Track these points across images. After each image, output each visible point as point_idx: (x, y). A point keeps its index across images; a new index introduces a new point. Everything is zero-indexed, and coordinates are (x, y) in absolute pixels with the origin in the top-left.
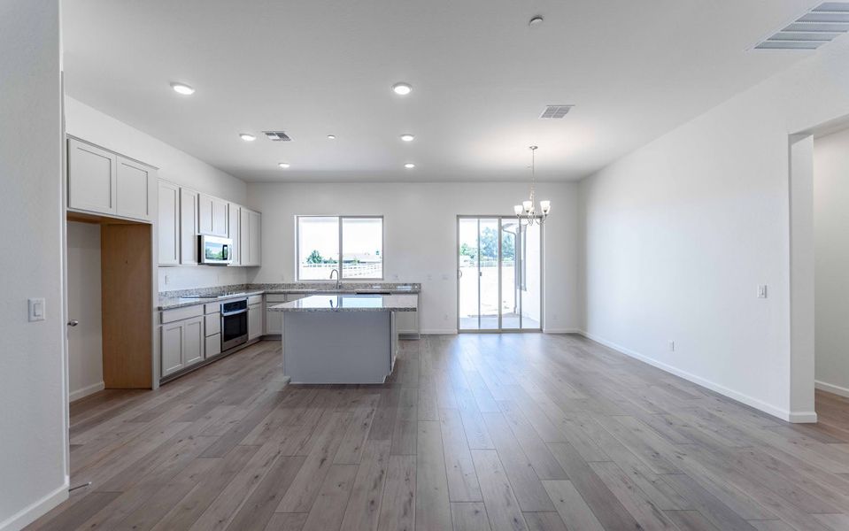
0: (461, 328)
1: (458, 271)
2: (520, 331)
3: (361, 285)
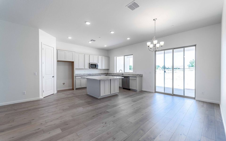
0: (156, 91)
1: (155, 70)
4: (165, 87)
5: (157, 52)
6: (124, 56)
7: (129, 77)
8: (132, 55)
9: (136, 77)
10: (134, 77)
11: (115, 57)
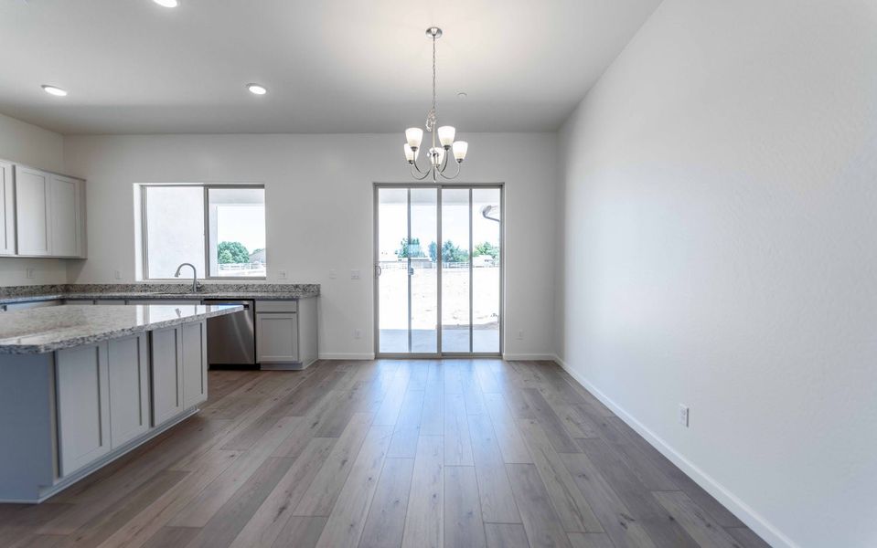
0: (381, 351)
1: (376, 266)
2: (470, 356)
3: (231, 286)
4: (413, 328)
5: (381, 191)
6: (207, 187)
7: (253, 300)
8: (262, 186)
9: (296, 299)
10: (284, 300)
11: (136, 187)
